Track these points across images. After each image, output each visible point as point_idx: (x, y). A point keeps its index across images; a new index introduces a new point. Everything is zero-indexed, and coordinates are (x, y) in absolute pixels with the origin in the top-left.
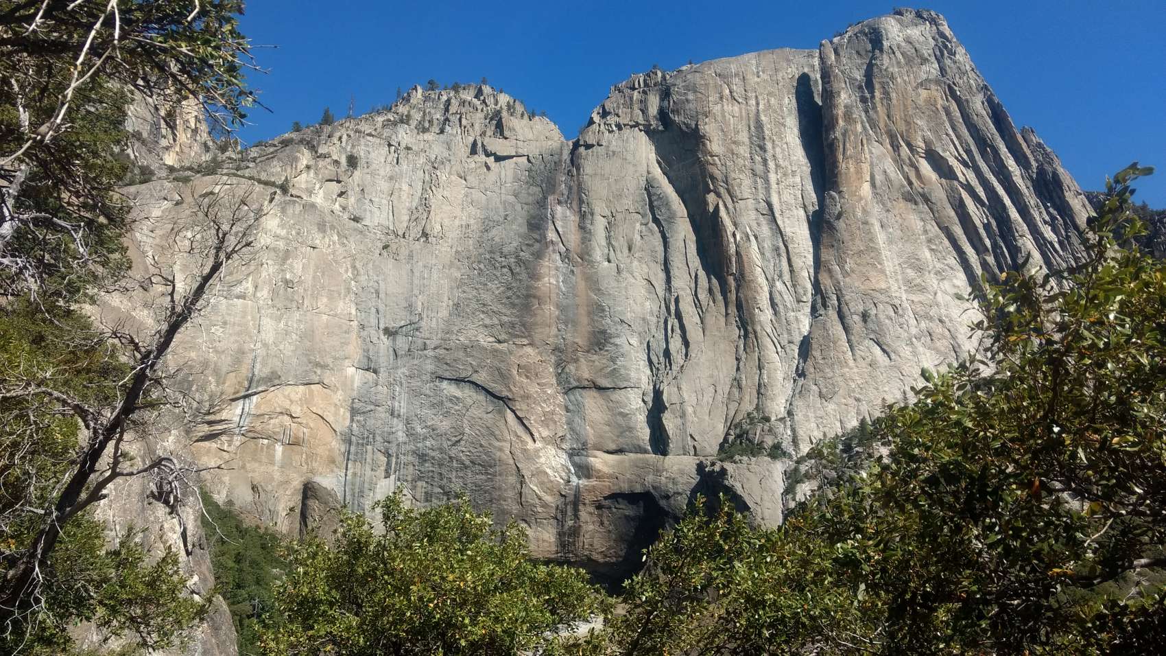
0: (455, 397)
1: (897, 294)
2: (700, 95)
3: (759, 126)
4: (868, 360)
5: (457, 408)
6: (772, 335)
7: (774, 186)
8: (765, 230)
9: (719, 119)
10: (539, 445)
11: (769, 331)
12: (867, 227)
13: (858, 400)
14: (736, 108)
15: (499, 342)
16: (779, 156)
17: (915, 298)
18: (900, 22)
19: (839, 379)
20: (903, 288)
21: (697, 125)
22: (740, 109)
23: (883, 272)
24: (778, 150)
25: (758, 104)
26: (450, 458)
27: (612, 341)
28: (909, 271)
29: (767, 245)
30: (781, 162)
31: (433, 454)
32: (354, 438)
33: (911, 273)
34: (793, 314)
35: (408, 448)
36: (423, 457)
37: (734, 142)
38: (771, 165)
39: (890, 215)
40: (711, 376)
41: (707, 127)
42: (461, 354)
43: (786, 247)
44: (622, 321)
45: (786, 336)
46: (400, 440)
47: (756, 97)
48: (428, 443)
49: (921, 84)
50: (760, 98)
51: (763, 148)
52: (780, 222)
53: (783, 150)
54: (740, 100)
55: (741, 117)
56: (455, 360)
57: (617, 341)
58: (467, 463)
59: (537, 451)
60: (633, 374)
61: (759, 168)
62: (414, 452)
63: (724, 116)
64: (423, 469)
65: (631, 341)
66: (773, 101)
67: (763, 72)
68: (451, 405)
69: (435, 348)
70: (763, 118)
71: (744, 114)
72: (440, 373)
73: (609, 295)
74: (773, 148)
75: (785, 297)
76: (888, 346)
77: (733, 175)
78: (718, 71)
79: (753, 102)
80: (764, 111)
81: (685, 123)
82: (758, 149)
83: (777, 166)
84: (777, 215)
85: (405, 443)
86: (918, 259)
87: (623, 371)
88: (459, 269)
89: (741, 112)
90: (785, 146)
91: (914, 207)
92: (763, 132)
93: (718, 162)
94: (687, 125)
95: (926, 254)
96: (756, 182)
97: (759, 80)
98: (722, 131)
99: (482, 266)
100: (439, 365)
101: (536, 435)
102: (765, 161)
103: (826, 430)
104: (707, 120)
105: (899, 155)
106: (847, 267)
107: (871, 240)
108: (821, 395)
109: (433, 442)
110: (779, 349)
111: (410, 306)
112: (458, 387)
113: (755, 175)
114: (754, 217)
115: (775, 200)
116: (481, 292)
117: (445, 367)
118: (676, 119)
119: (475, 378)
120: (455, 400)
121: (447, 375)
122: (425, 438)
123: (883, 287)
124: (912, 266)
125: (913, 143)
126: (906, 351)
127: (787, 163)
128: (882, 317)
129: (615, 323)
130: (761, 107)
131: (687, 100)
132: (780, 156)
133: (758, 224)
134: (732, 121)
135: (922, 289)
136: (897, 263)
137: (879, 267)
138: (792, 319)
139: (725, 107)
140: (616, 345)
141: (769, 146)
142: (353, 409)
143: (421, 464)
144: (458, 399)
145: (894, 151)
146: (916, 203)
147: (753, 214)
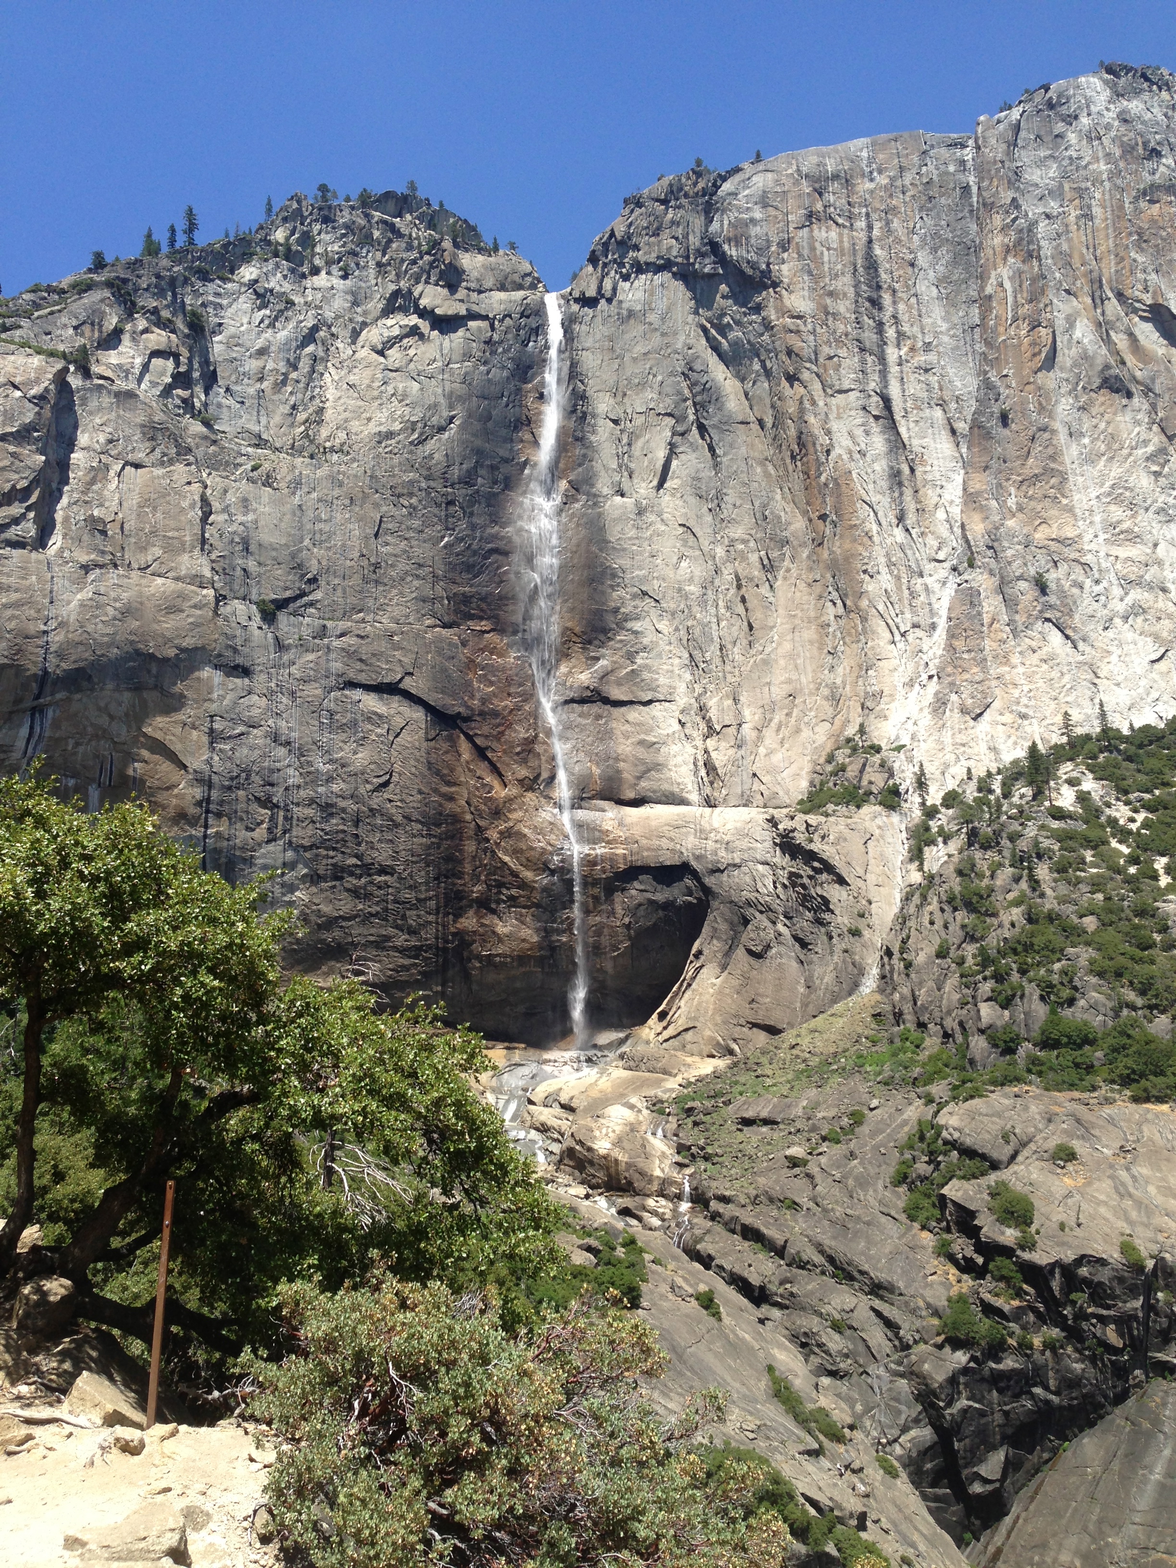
0: (376, 713)
1: (1092, 546)
2: (772, 211)
3: (872, 265)
4: (1042, 653)
5: (379, 731)
6: (886, 615)
7: (894, 369)
8: (878, 443)
9: (806, 252)
10: (512, 791)
11: (881, 607)
12: (1046, 435)
13: (1024, 717)
14: (833, 234)
15: (445, 626)
16: (904, 317)
17: (1123, 552)
18: (1113, 86)
19: (994, 683)
20: (1102, 537)
21: (768, 264)
22: (841, 235)
23: (1070, 510)
24: (901, 307)
25: (870, 227)
26: (371, 810)
27: (629, 625)
28: (1113, 508)
29: (881, 467)
30: (906, 328)
31: (342, 804)
32: (214, 777)
33: (1117, 512)
34: (920, 581)
35: (303, 793)
36: (328, 809)
37: (831, 294)
38: (891, 333)
39: (1085, 417)
40: (789, 681)
41: (785, 268)
42: (383, 646)
43: (912, 470)
44: (645, 594)
45: (908, 615)
46: (291, 781)
47: (868, 215)
48: (335, 788)
49: (1145, 194)
50: (874, 216)
51: (875, 303)
52: (903, 430)
53: (910, 307)
54: (840, 221)
55: (842, 250)
56: (374, 655)
57: (637, 626)
58: (399, 819)
59: (510, 800)
60: (662, 680)
61: (870, 337)
62: (312, 801)
63: (813, 249)
64: (328, 829)
65: (660, 626)
66: (896, 224)
67: (880, 172)
68: (370, 727)
69: (342, 635)
70: (878, 251)
71: (846, 245)
72: (351, 675)
73: (624, 550)
74: (894, 303)
75: (909, 552)
76: (1074, 630)
77: (826, 350)
78: (805, 170)
79: (861, 224)
80: (880, 240)
81: (748, 262)
82: (867, 304)
83: (901, 335)
84: (897, 417)
85: (299, 787)
86: (1126, 489)
87: (646, 675)
88: (376, 505)
89: (841, 242)
90: (913, 300)
91: (1125, 401)
92: (878, 276)
93: (802, 328)
94: (753, 265)
95: (1143, 481)
96: (863, 362)
97: (871, 186)
98: (810, 273)
99: (414, 501)
100: (350, 662)
101: (509, 776)
102: (880, 325)
103: (971, 764)
104: (785, 255)
105: (1103, 314)
106: (1012, 502)
107: (1053, 458)
108: (964, 711)
109: (343, 785)
110: (898, 637)
111: (300, 566)
112: (381, 699)
113: (862, 350)
114: (859, 421)
115: (894, 391)
116: (414, 543)
117: (359, 665)
118: (734, 253)
119: (408, 684)
120: (374, 718)
121: (363, 678)
122: (330, 779)
123: (1070, 535)
124: (1117, 500)
125: (1128, 293)
126: (1102, 638)
127: (916, 329)
128: (1067, 585)
129: (634, 596)
130: (876, 232)
131: (752, 220)
132: (906, 317)
133: (867, 433)
134: (826, 259)
135: (1132, 537)
136: (1094, 495)
137: (1065, 501)
138: (919, 588)
139: (816, 233)
140: (636, 633)
141: (887, 299)
142: (212, 730)
143: (325, 819)
144: (380, 716)
145: (1095, 307)
146: (1129, 395)
147: (859, 418)
